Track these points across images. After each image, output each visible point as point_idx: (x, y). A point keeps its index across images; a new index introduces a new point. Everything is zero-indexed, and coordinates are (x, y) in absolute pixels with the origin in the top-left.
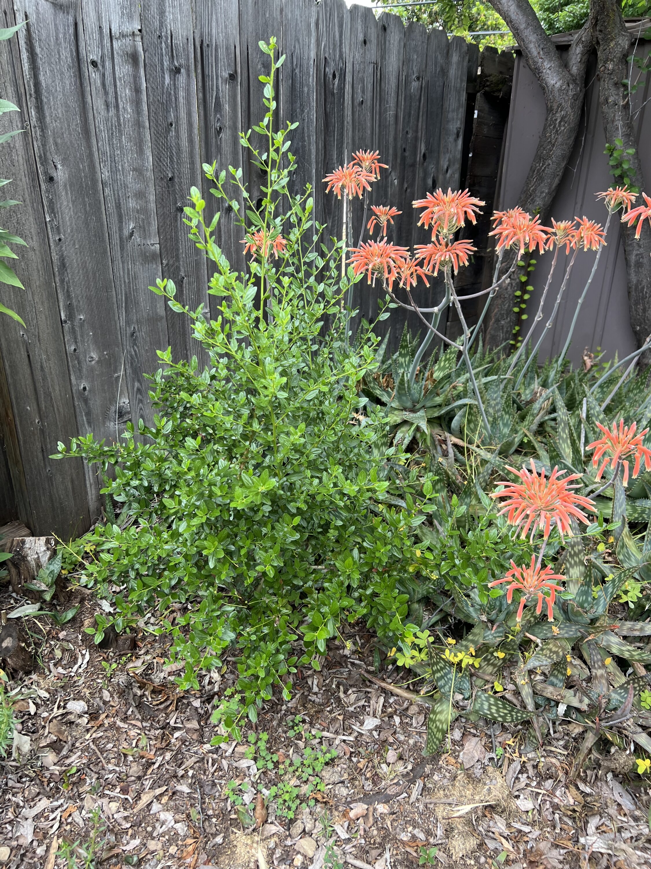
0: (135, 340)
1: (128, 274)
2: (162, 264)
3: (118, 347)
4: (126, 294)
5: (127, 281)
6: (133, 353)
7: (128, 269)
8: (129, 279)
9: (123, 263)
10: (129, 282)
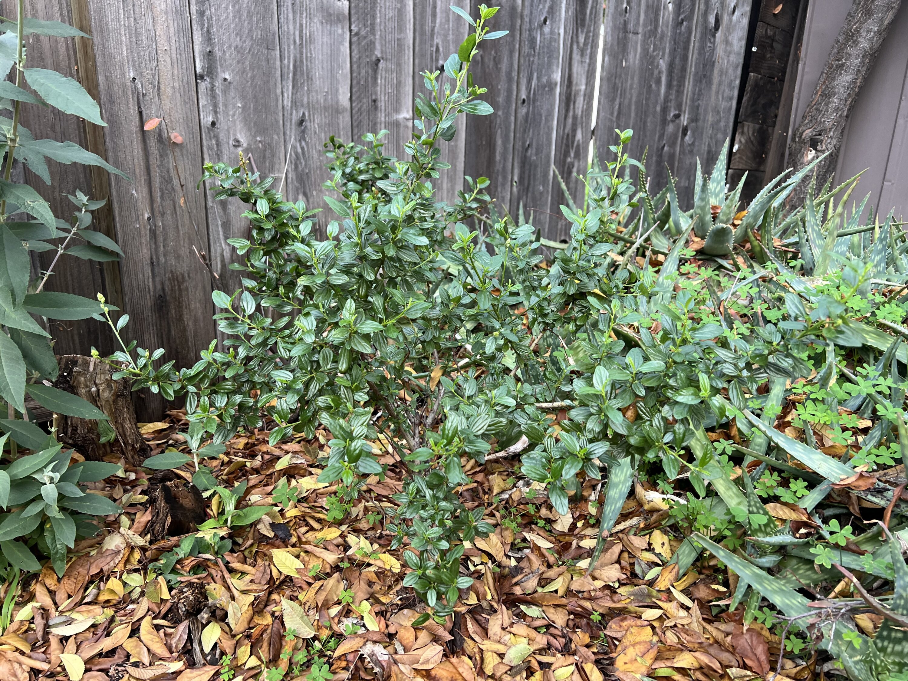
0: (303, 132)
1: (301, 32)
2: (351, 31)
3: (278, 134)
4: (295, 62)
5: (298, 41)
6: (300, 151)
7: (301, 25)
8: (301, 38)
9: (294, 12)
10: (301, 44)
